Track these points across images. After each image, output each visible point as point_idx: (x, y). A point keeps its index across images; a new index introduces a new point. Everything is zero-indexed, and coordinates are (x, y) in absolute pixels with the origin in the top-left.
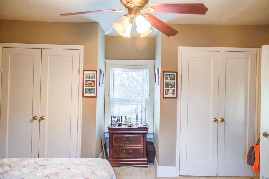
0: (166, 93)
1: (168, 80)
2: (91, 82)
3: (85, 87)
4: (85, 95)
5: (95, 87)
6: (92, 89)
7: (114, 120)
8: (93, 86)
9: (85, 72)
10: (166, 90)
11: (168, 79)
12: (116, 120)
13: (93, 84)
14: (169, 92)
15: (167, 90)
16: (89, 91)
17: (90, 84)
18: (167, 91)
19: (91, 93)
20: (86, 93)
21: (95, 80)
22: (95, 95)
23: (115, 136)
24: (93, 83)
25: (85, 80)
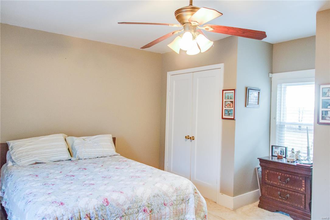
0: (322, 116)
1: (327, 96)
2: (230, 103)
3: (224, 108)
4: (224, 117)
5: (233, 109)
6: (230, 111)
7: (276, 151)
8: (232, 107)
9: (224, 92)
10: (322, 111)
11: (327, 94)
12: (279, 152)
13: (232, 105)
14: (328, 116)
15: (325, 112)
16: (228, 112)
17: (229, 105)
18: (325, 114)
19: (230, 115)
20: (225, 115)
21: (233, 100)
22: (233, 117)
23: (268, 171)
24: (232, 103)
25: (224, 100)
